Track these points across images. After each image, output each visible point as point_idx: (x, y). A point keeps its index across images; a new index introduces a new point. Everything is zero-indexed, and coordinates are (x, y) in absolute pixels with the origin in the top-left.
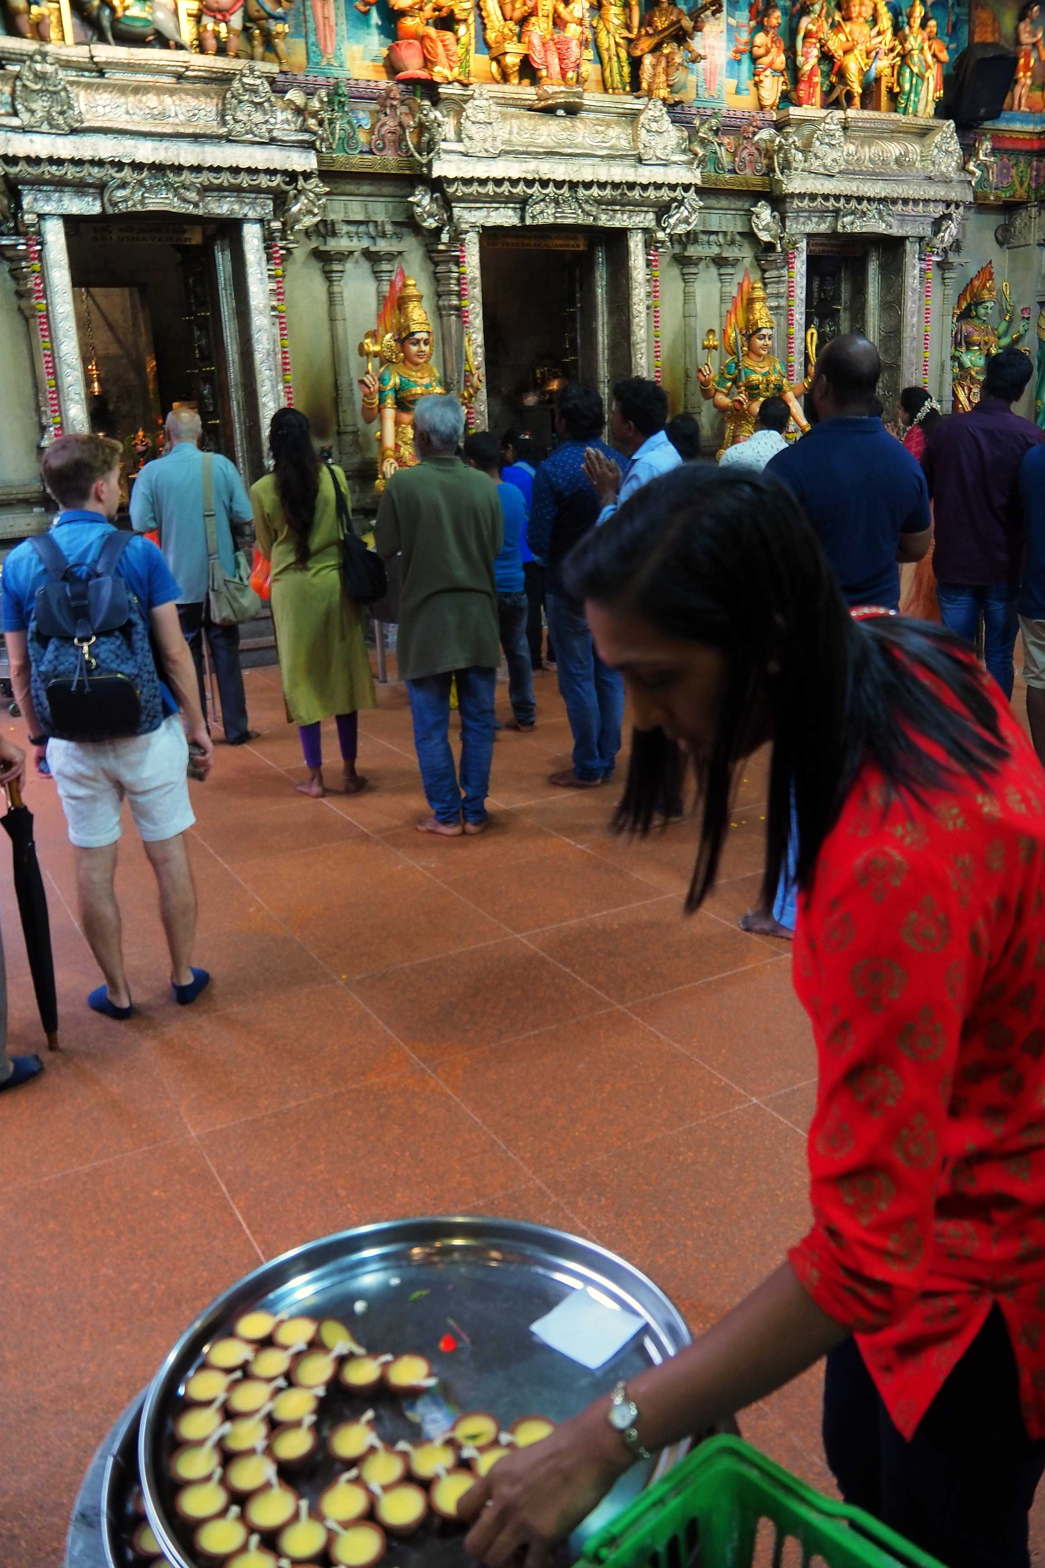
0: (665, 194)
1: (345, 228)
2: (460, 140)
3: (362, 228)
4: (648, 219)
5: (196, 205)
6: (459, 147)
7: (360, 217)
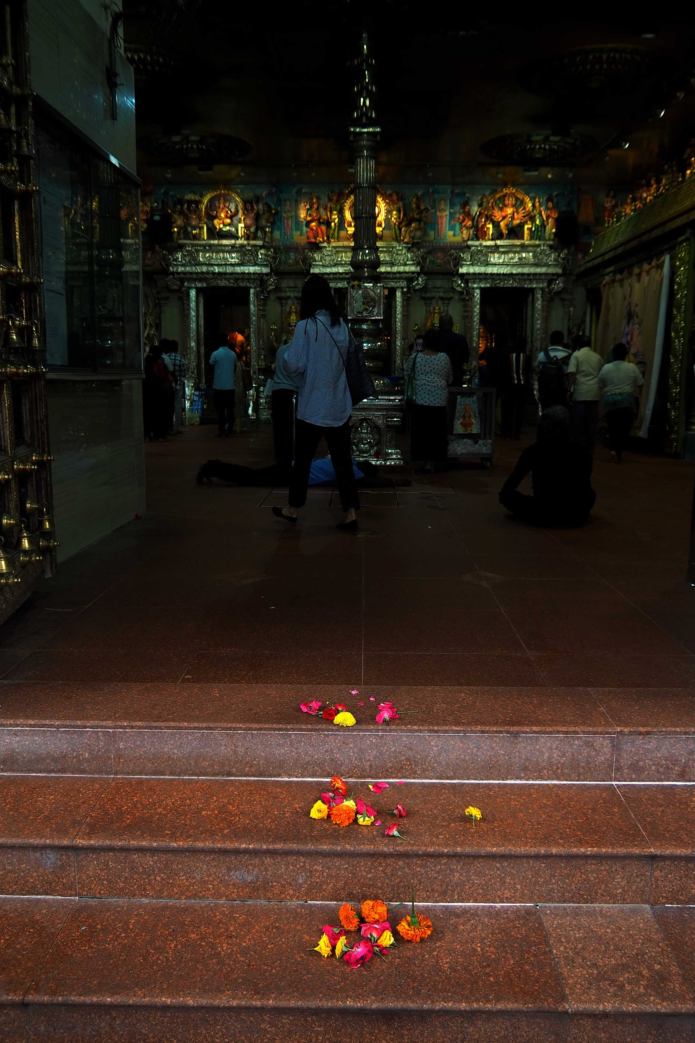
0: (411, 275)
1: (287, 290)
2: (321, 261)
3: (294, 289)
4: (403, 284)
5: (234, 284)
6: (321, 263)
7: (293, 286)
